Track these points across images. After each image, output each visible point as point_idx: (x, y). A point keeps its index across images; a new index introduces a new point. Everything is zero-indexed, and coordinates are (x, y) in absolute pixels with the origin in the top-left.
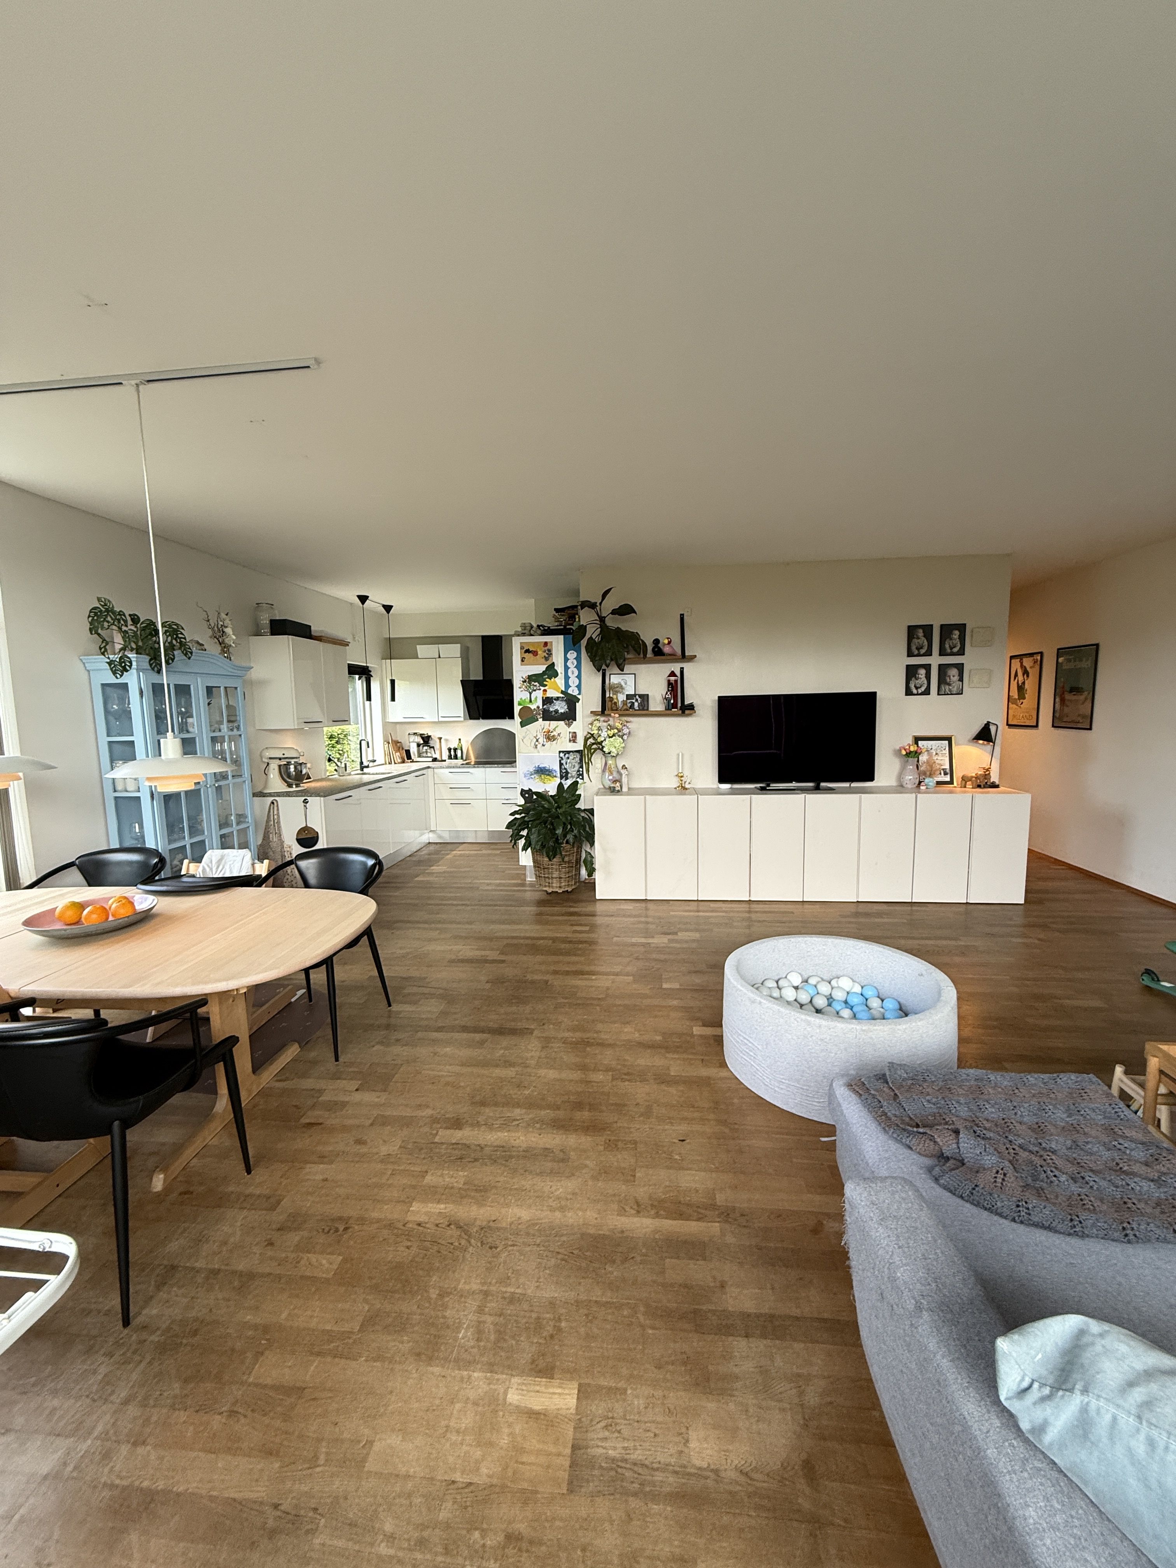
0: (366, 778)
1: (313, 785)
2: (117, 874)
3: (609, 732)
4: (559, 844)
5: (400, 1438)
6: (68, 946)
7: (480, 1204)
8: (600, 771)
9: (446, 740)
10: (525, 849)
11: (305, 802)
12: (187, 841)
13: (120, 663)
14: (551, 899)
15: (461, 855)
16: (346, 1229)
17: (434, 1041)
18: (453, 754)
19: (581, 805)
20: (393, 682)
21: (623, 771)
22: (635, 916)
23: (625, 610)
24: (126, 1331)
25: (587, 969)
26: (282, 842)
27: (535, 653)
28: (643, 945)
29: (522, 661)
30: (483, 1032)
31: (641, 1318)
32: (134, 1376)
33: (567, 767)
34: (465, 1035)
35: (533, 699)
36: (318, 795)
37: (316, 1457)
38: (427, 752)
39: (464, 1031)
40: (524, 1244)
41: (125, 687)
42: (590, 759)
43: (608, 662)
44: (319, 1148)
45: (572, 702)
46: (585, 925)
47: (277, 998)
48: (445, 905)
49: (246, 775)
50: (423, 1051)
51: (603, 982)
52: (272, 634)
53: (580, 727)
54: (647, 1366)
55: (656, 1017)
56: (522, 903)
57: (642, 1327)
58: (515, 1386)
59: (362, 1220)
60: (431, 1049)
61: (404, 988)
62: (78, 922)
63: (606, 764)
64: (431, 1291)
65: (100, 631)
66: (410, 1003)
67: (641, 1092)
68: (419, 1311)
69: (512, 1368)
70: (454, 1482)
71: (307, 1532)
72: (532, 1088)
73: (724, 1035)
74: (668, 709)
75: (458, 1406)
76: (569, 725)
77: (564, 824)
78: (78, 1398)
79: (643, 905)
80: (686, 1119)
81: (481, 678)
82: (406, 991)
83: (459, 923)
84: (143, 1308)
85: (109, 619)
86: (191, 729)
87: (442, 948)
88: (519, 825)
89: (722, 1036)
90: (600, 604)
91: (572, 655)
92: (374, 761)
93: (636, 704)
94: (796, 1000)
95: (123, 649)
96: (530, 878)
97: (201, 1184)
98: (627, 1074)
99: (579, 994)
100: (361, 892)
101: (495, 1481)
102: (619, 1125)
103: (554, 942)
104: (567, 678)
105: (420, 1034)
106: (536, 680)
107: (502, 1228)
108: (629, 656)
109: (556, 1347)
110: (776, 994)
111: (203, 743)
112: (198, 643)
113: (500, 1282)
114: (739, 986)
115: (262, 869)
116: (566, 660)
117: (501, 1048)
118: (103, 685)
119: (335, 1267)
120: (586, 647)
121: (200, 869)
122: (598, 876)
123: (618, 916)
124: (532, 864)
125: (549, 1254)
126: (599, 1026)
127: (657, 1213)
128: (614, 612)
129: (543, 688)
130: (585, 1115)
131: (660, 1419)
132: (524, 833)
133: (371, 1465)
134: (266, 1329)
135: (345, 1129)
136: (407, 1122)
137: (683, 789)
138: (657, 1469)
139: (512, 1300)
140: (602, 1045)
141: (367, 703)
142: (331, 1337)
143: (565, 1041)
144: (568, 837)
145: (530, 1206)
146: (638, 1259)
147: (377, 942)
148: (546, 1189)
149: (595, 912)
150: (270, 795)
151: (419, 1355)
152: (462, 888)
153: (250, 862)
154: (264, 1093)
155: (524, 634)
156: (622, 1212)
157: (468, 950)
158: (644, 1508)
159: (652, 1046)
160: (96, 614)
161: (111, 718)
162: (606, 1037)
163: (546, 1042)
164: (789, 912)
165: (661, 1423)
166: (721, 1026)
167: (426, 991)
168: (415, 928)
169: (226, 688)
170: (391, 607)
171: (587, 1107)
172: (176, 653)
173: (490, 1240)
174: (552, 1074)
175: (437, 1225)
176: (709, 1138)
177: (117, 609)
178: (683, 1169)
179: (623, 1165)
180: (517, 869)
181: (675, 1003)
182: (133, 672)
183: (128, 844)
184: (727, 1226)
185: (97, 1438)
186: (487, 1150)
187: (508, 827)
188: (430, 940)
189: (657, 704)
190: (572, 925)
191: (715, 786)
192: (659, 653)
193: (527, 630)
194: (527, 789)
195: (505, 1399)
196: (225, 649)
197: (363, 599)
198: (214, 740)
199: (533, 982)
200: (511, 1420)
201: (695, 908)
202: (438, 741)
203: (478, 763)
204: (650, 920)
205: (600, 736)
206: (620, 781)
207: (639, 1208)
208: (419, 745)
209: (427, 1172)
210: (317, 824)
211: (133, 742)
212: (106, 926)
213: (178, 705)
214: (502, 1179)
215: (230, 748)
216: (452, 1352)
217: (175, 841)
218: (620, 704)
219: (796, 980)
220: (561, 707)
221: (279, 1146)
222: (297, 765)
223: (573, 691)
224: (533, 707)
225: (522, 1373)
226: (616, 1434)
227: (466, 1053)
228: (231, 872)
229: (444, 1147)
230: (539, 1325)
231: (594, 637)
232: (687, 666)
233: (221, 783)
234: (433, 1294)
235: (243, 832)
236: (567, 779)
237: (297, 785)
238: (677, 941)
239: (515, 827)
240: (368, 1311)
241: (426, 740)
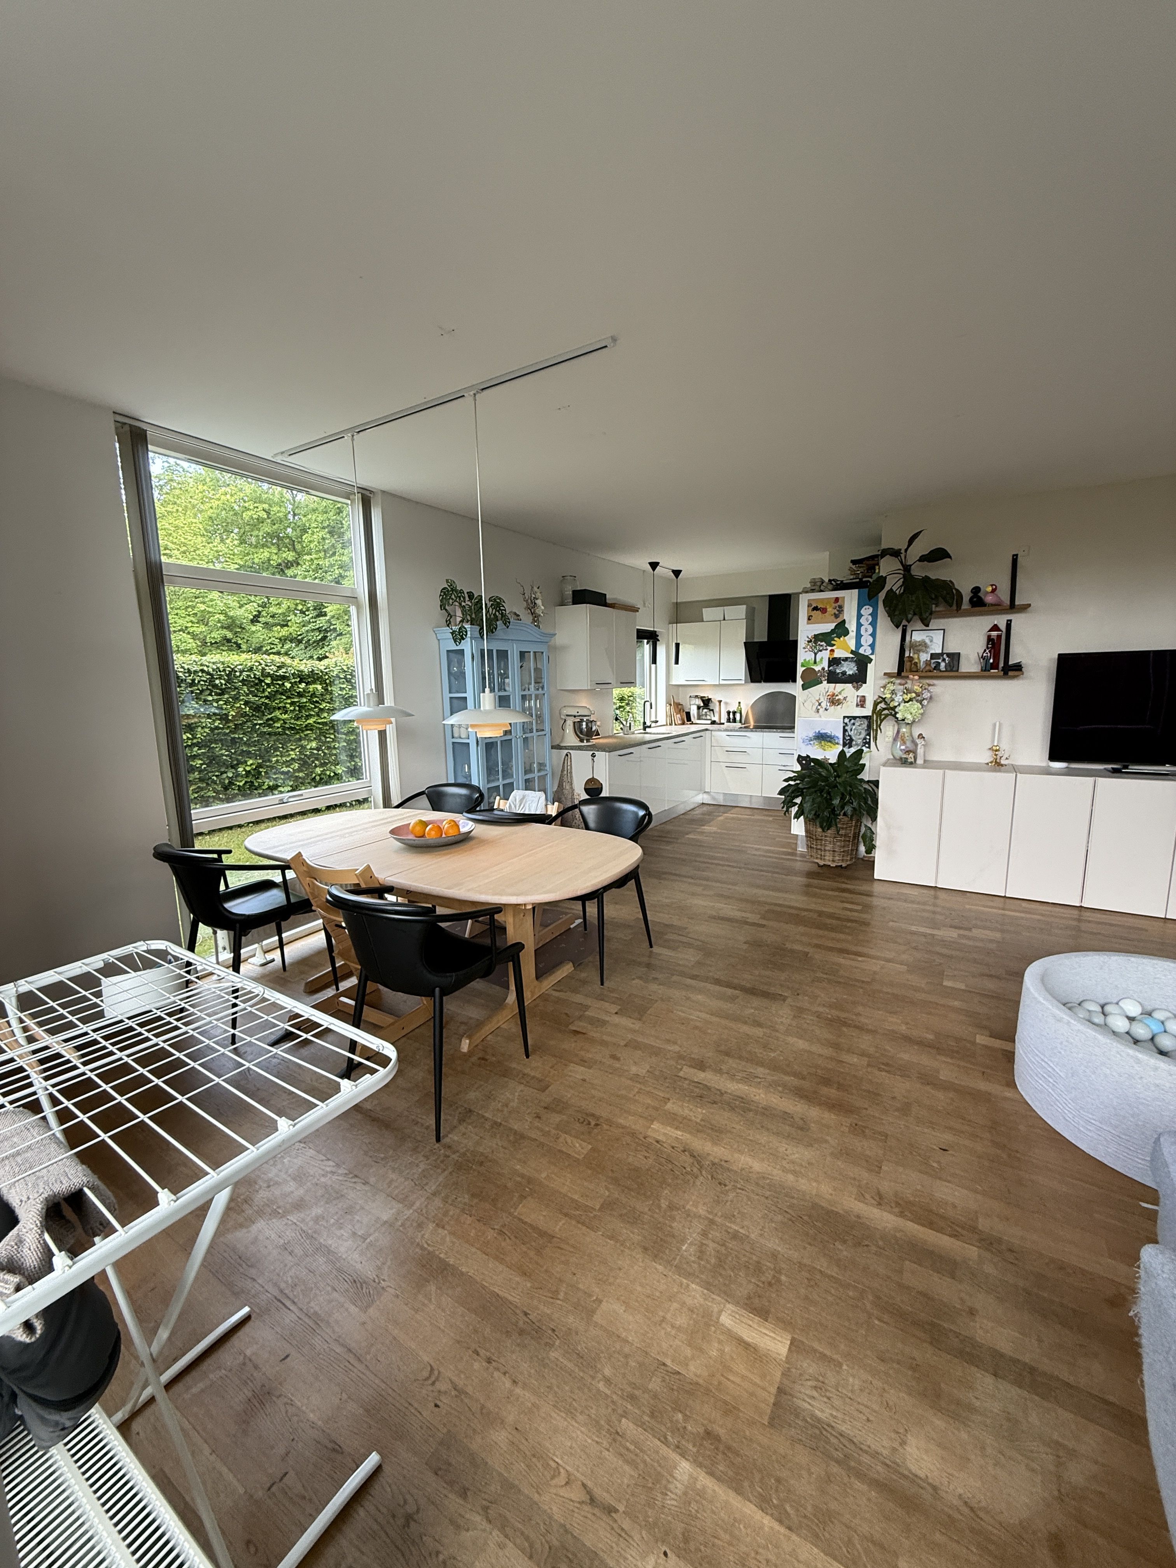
0: (648, 737)
1: (601, 741)
2: (450, 802)
3: (905, 696)
4: (834, 814)
5: (623, 1308)
6: (416, 853)
7: (715, 1144)
8: (891, 739)
9: (726, 703)
10: (797, 816)
11: (593, 756)
12: (501, 782)
13: (459, 632)
14: (823, 872)
15: (733, 818)
16: (597, 1125)
17: (688, 987)
18: (732, 717)
19: (865, 776)
20: (677, 645)
21: (918, 741)
22: (919, 903)
23: (938, 555)
24: (438, 1145)
25: (854, 949)
26: (573, 790)
27: (824, 611)
28: (925, 935)
29: (809, 619)
30: (735, 988)
31: (869, 1306)
32: (441, 1179)
33: (852, 733)
34: (717, 988)
35: (818, 660)
36: (604, 750)
37: (557, 1292)
38: (706, 715)
39: (715, 984)
40: (753, 1191)
41: (462, 652)
42: (879, 726)
43: (910, 616)
44: (582, 1053)
45: (862, 662)
46: (858, 904)
47: (560, 921)
48: (712, 864)
49: (547, 729)
50: (676, 994)
51: (873, 966)
52: (574, 604)
53: (870, 690)
54: (869, 1353)
55: (930, 1014)
56: (790, 872)
57: (870, 1315)
58: (729, 1312)
59: (610, 1122)
60: (684, 993)
61: (666, 934)
62: (423, 836)
63: (898, 732)
64: (662, 1201)
65: (447, 607)
66: (669, 948)
67: (900, 1087)
68: (650, 1213)
69: (728, 1295)
70: (664, 1364)
71: (546, 1344)
72: (778, 1052)
73: (1016, 1051)
74: (984, 669)
75: (675, 1305)
76: (858, 689)
77: (843, 794)
78: (406, 1179)
79: (932, 892)
80: (951, 1128)
81: (766, 640)
82: (666, 937)
83: (725, 883)
84: (449, 1133)
85: (453, 597)
86: (507, 688)
87: (705, 904)
88: (793, 792)
89: (1014, 1053)
90: (906, 550)
91: (867, 611)
92: (657, 722)
93: (943, 665)
94: (1127, 1033)
95: (462, 621)
96: (802, 848)
97: (493, 1055)
98: (887, 1065)
99: (841, 972)
100: (631, 839)
101: (701, 1381)
102: (868, 1112)
103: (820, 916)
104: (859, 636)
105: (675, 978)
106: (823, 639)
107: (732, 1170)
108: (938, 609)
109: (774, 1295)
110: (1099, 1019)
111: (516, 701)
112: (515, 614)
113: (725, 1217)
114: (1041, 999)
115: (553, 810)
116: (859, 616)
117: (752, 1007)
118: (448, 651)
119: (585, 1152)
120: (884, 601)
121: (508, 806)
122: (879, 855)
123: (899, 900)
124: (804, 834)
125: (777, 1210)
126: (860, 1009)
127: (902, 1212)
128: (922, 559)
129: (829, 648)
130: (832, 1092)
131: (875, 1407)
132: (798, 800)
133: (597, 1318)
134: (530, 1181)
135: (604, 1043)
136: (656, 1052)
137: (997, 765)
138: (866, 1452)
139: (735, 1236)
140: (860, 1028)
141: (653, 666)
142: (577, 1206)
143: (819, 1016)
144: (846, 809)
145: (763, 1160)
146: (874, 1248)
147: (643, 889)
148: (782, 1149)
149: (872, 892)
150: (566, 748)
151: (646, 1249)
152: (731, 850)
153: (544, 803)
154: (544, 997)
155: (813, 591)
156: (861, 1197)
157: (730, 910)
158: (846, 1479)
159: (921, 1043)
160: (445, 593)
161: (452, 678)
162: (867, 1021)
163: (799, 1011)
164: (1142, 929)
165: (875, 1412)
166: (1014, 1041)
167: (684, 939)
168: (682, 881)
169: (535, 652)
170: (680, 571)
171: (836, 1086)
172: (498, 623)
173: (720, 1177)
174: (801, 1044)
175: (673, 1148)
176: (979, 1157)
177: (459, 588)
178: (940, 1179)
179: (868, 1152)
180: (787, 838)
181: (956, 1003)
182: (468, 639)
183: (461, 780)
184: (988, 1255)
185: (415, 1211)
186: (726, 1097)
187: (780, 793)
188: (693, 894)
189: (970, 663)
190: (843, 902)
191: (1044, 764)
192: (978, 603)
193: (817, 586)
194: (804, 755)
195: (718, 1318)
196: (536, 618)
197: (654, 565)
198: (524, 697)
199: (792, 951)
200: (721, 1337)
201: (1001, 906)
202: (718, 704)
203: (758, 728)
204: (939, 910)
205: (893, 700)
206: (915, 752)
207: (880, 1200)
208: (699, 708)
209: (669, 1099)
210: (602, 777)
211: (466, 698)
212: (442, 841)
213: (499, 668)
214: (738, 1127)
215: (536, 705)
216: (675, 1259)
217: (493, 781)
218: (922, 665)
219: (1134, 1009)
220: (850, 669)
221: (552, 1043)
222: (588, 722)
223: (865, 650)
224: (817, 668)
225: (737, 1304)
226: (825, 1399)
227: (716, 1004)
228: (529, 810)
229: (687, 1082)
230: (758, 1269)
231: (894, 589)
232: (1018, 620)
233: (527, 735)
234: (664, 1204)
235: (542, 778)
236: (850, 747)
237: (588, 741)
238: (969, 938)
239: (787, 794)
240: (608, 1196)
241: (707, 702)
